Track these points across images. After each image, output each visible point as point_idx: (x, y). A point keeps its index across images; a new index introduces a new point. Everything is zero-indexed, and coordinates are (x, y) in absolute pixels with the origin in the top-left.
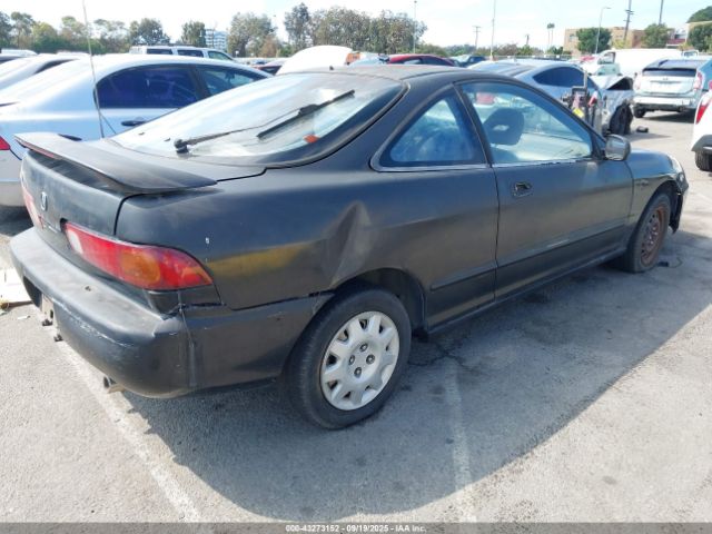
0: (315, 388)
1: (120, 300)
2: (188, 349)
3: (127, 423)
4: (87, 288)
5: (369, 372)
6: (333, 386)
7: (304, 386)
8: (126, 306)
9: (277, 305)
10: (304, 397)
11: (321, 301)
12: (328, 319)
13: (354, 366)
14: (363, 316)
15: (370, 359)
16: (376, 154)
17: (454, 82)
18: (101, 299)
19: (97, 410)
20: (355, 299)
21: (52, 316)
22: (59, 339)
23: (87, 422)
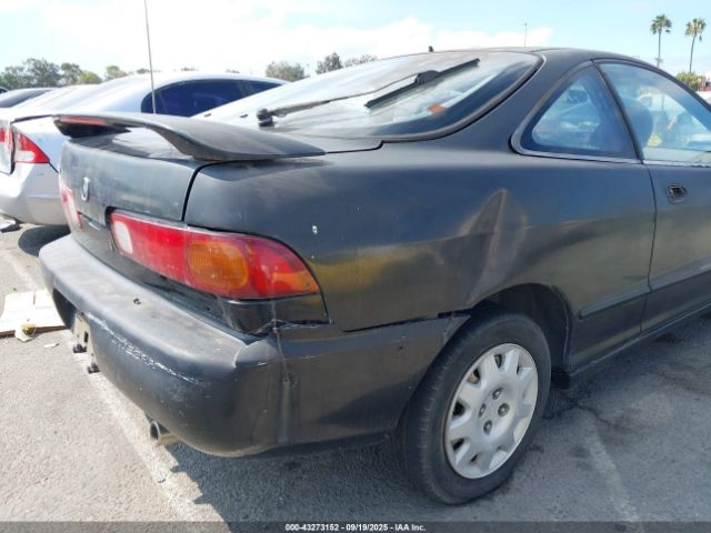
0: (438, 450)
1: (180, 316)
2: (281, 387)
3: (174, 486)
4: (136, 301)
5: (501, 427)
6: (458, 445)
7: (425, 446)
8: (190, 324)
9: (399, 327)
10: (423, 461)
11: (454, 324)
12: (459, 351)
13: (484, 419)
14: (498, 349)
15: (503, 409)
16: (517, 132)
17: (592, 60)
18: (154, 315)
19: (135, 466)
20: (492, 325)
21: (86, 340)
22: (94, 369)
23: (123, 483)
